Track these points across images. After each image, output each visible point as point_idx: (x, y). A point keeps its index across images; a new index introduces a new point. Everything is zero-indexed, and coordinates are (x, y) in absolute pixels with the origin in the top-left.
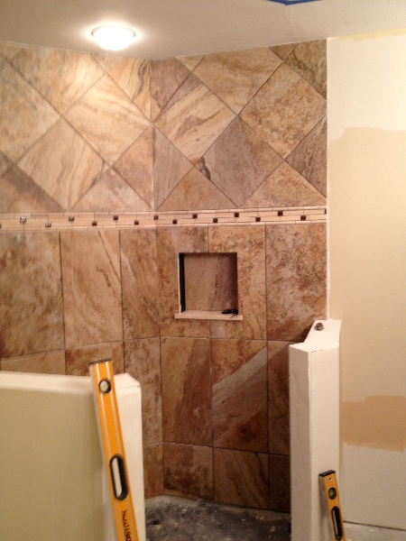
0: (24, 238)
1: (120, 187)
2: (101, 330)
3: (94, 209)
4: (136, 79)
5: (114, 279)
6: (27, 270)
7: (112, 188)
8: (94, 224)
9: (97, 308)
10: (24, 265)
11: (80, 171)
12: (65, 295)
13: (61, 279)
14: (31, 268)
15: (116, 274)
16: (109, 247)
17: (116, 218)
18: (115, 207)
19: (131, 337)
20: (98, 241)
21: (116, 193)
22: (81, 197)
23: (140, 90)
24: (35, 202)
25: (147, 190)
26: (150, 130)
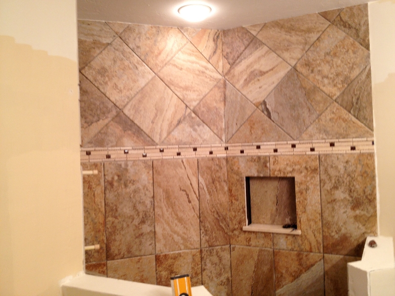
0: (127, 165)
1: (199, 125)
2: (183, 238)
3: (179, 143)
4: (211, 44)
5: (193, 197)
6: (128, 190)
7: (192, 126)
8: (179, 154)
9: (180, 220)
10: (126, 186)
11: (169, 114)
12: (156, 210)
13: (153, 197)
14: (131, 188)
15: (195, 194)
16: (190, 172)
17: (195, 149)
18: (195, 140)
19: (206, 245)
20: (181, 168)
21: (195, 130)
22: (169, 133)
23: (215, 52)
24: (135, 138)
25: (219, 128)
26: (222, 82)
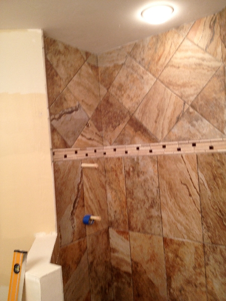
0: (138, 159)
1: (197, 121)
5: (194, 191)
6: (140, 179)
7: (190, 122)
8: (179, 150)
10: (138, 176)
11: (169, 113)
13: (159, 187)
15: (195, 188)
16: (189, 167)
17: (194, 145)
18: (193, 136)
20: (181, 162)
23: (212, 40)
